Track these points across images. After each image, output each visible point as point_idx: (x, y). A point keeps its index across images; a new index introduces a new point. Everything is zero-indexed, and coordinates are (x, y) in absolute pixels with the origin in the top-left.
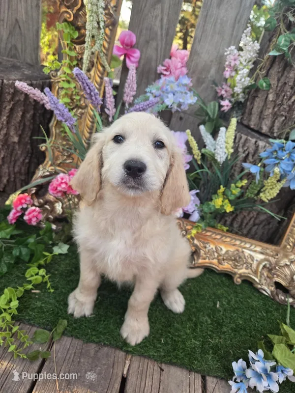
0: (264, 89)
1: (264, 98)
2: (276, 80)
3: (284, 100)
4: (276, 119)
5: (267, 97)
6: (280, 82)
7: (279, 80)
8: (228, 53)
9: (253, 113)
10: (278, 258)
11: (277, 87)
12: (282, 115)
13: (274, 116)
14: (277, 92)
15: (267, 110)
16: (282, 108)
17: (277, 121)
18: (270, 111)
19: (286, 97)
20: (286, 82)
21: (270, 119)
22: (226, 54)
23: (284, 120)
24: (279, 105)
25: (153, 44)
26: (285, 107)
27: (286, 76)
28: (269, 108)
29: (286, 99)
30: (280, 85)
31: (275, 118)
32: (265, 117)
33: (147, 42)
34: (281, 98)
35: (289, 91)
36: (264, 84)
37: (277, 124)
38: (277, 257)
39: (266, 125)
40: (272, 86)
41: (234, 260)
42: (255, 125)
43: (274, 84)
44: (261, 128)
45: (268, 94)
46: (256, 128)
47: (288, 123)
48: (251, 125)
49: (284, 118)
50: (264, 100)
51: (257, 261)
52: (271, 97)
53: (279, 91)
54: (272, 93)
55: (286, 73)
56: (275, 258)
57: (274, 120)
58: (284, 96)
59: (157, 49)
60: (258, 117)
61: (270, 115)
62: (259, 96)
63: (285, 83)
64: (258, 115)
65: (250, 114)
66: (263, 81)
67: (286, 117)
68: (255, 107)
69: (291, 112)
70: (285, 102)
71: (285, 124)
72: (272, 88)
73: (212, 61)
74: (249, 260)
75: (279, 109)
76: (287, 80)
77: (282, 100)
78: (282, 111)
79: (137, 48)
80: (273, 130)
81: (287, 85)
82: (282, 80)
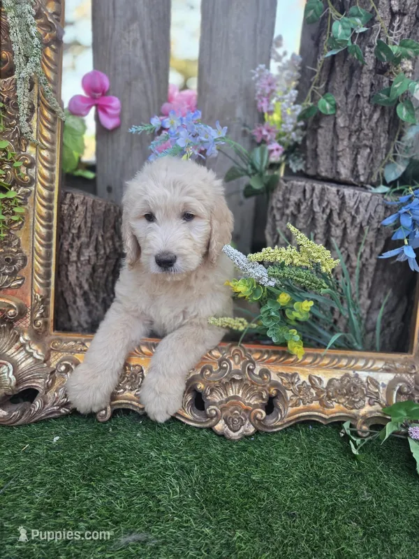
0: (329, 113)
1: (331, 126)
2: (342, 94)
3: (363, 122)
4: (356, 155)
5: (335, 124)
6: (349, 96)
7: (347, 94)
8: (257, 75)
9: (319, 153)
10: (415, 373)
11: (346, 103)
12: (366, 146)
13: (353, 151)
14: (349, 113)
15: (340, 142)
16: (362, 135)
17: (359, 157)
18: (345, 143)
19: (364, 117)
20: (359, 93)
21: (348, 156)
22: (253, 78)
23: (369, 154)
24: (356, 132)
25: (139, 86)
26: (366, 132)
27: (357, 84)
28: (343, 140)
29: (365, 120)
30: (350, 100)
31: (355, 153)
32: (340, 154)
33: (129, 84)
34: (357, 120)
35: (367, 107)
36: (328, 106)
37: (361, 161)
38: (414, 371)
39: (345, 166)
40: (339, 105)
41: (347, 394)
42: (326, 171)
43: (340, 101)
44: (338, 173)
45: (335, 118)
46: (330, 176)
47: (376, 158)
48: (322, 172)
49: (368, 150)
50: (332, 129)
51: (383, 385)
52: (341, 122)
53: (351, 110)
54: (341, 114)
55: (355, 81)
56: (411, 374)
57: (354, 156)
58: (361, 116)
59: (145, 93)
60: (328, 157)
61: (348, 149)
62: (322, 125)
63: (358, 96)
64: (327, 154)
65: (316, 156)
66: (324, 101)
67: (371, 149)
68: (320, 144)
69: (376, 140)
70: (364, 125)
71: (372, 160)
72: (339, 108)
73: (234, 97)
74: (372, 388)
75: (358, 138)
76: (360, 89)
77: (360, 123)
78: (364, 139)
79: (114, 95)
80: (358, 172)
81: (361, 98)
82: (352, 93)
